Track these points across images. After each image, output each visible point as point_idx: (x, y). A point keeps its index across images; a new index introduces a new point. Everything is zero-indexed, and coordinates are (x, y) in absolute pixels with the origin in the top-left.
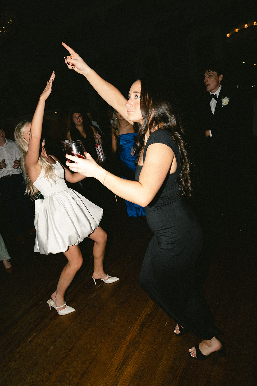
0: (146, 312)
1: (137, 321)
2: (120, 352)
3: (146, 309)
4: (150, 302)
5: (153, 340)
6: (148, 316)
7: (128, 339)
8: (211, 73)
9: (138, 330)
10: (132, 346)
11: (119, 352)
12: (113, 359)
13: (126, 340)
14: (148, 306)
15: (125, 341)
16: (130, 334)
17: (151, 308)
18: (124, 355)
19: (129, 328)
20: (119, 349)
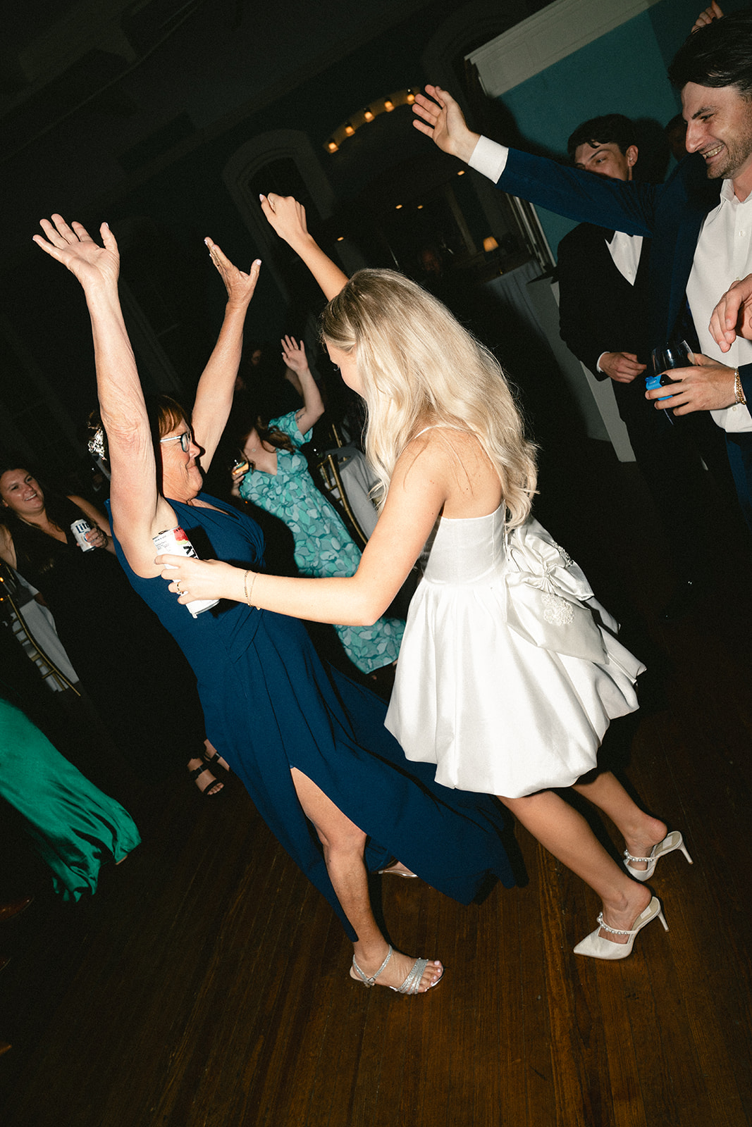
0: (553, 932)
1: (547, 967)
2: (564, 1079)
3: (547, 925)
4: (545, 902)
5: (629, 996)
6: (566, 942)
7: (558, 1033)
8: (601, 151)
9: (568, 993)
10: (584, 1043)
11: (561, 1080)
12: (558, 1110)
13: (554, 1037)
14: (546, 914)
15: (553, 1040)
16: (553, 1013)
17: (558, 916)
18: (580, 1081)
19: (538, 1000)
20: (554, 1071)
